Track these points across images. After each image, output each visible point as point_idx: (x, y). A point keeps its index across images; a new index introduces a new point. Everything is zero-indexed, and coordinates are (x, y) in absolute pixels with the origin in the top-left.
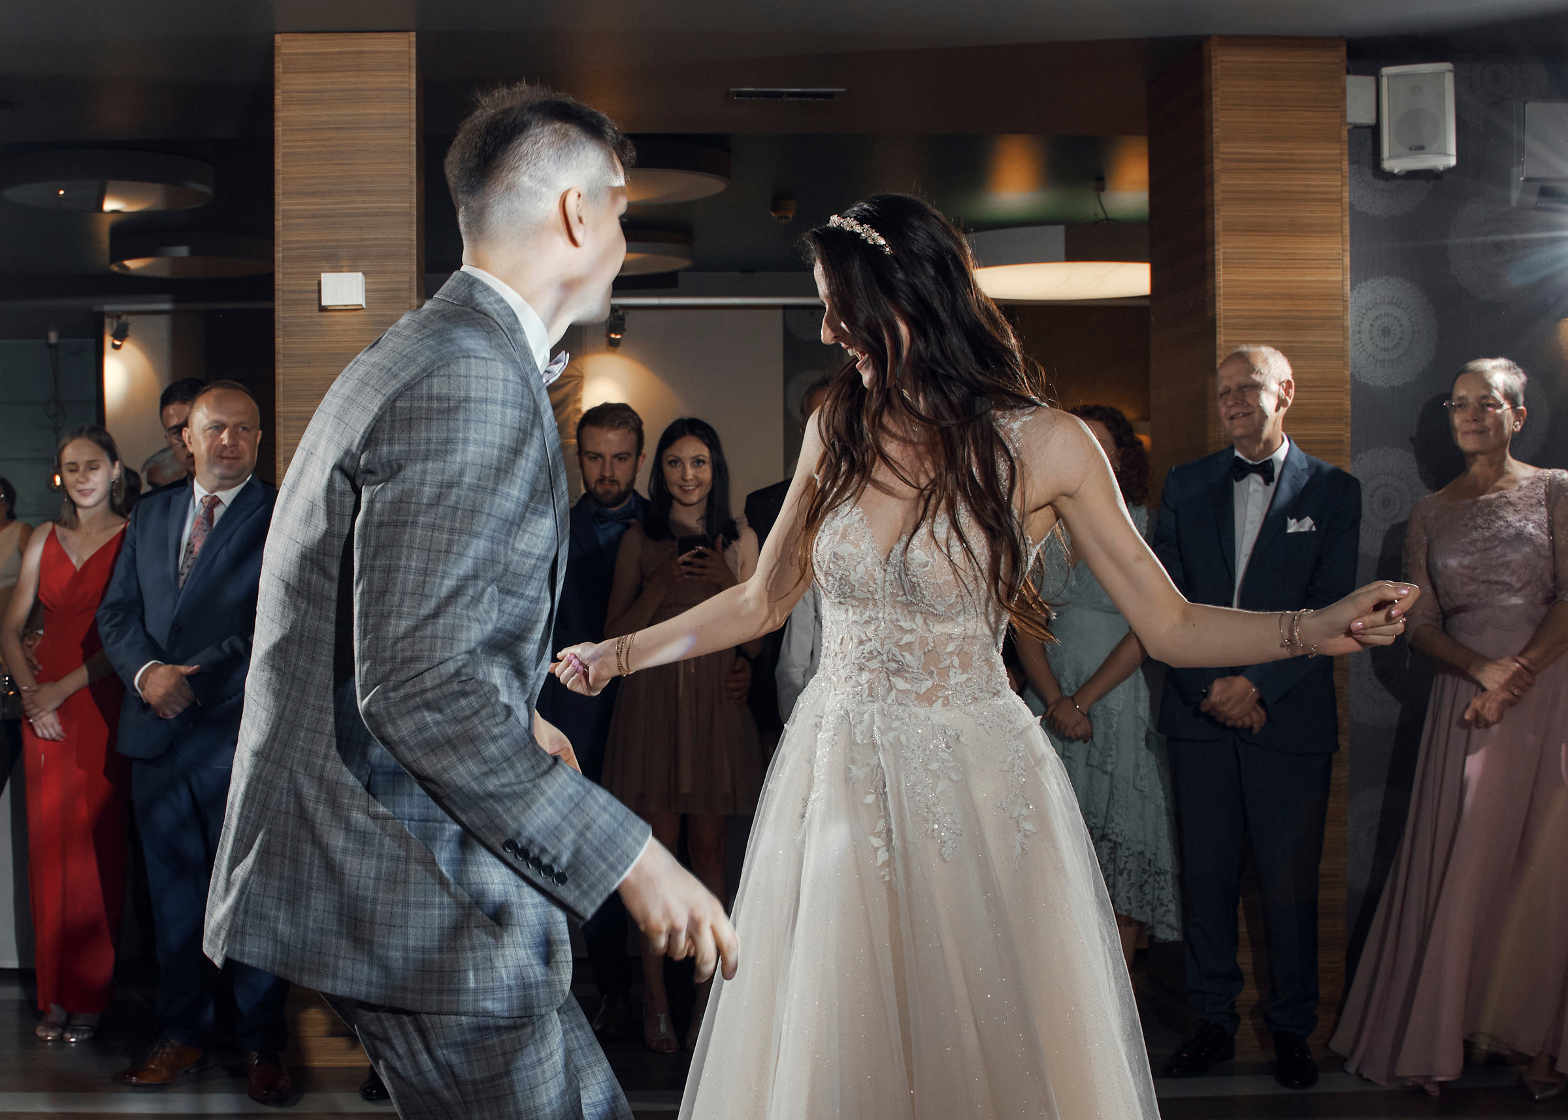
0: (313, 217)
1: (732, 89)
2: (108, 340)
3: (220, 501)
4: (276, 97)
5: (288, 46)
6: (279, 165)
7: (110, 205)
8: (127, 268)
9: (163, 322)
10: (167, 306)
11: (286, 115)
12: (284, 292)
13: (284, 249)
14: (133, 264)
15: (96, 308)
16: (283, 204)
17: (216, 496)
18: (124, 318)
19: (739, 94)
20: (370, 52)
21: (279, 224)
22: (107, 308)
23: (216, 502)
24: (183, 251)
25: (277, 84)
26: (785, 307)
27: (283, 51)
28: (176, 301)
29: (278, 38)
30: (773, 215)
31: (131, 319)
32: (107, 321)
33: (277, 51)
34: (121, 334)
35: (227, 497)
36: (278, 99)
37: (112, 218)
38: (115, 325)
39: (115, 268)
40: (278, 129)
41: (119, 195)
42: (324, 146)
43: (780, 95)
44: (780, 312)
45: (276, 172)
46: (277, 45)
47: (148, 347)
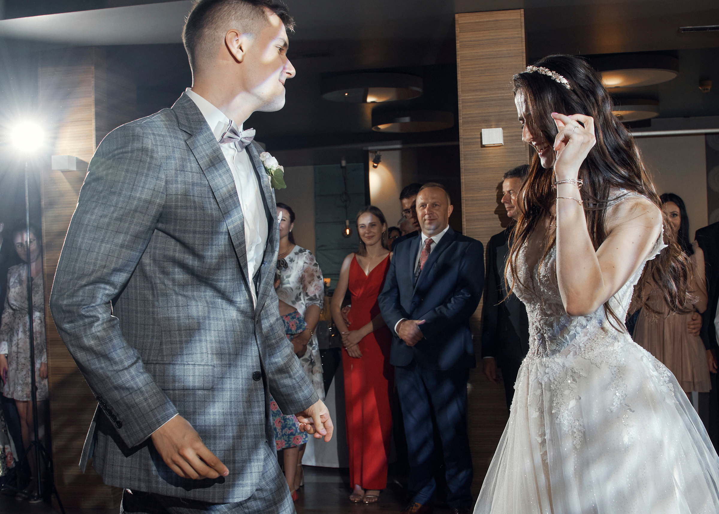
0: (477, 102)
1: (681, 28)
2: (371, 164)
3: (433, 241)
4: (457, 45)
5: (461, 20)
6: (459, 77)
7: (370, 99)
8: (379, 129)
9: (397, 154)
10: (399, 146)
11: (462, 53)
12: (464, 139)
13: (463, 118)
14: (382, 127)
15: (364, 149)
16: (462, 96)
17: (431, 239)
18: (378, 153)
19: (684, 30)
20: (502, 20)
21: (460, 106)
22: (370, 148)
23: (432, 241)
24: (407, 119)
25: (457, 38)
26: (706, 134)
27: (459, 22)
28: (403, 144)
29: (457, 16)
30: (700, 88)
31: (382, 153)
32: (370, 154)
33: (456, 22)
34: (377, 161)
35: (437, 239)
36: (458, 45)
37: (372, 106)
38: (374, 157)
39: (373, 129)
40: (458, 60)
41: (374, 94)
42: (482, 67)
43: (705, 29)
44: (703, 137)
45: (458, 81)
46: (456, 19)
47: (390, 166)
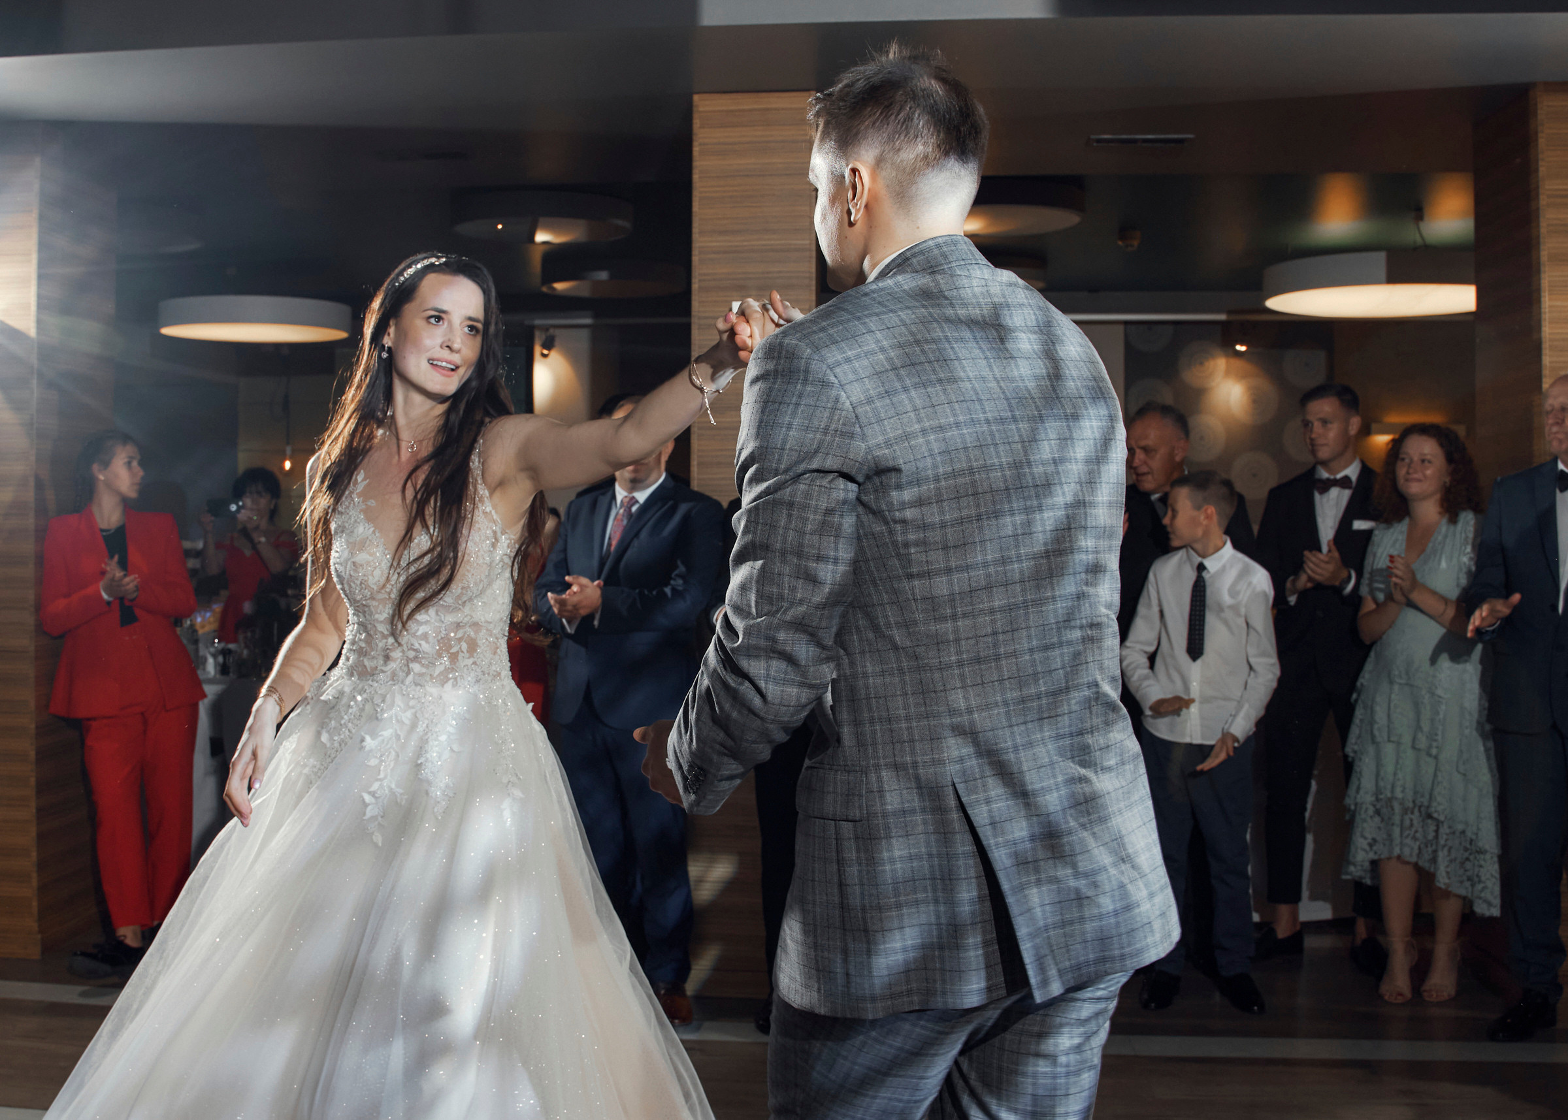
0: (725, 252)
1: (1092, 137)
2: (538, 350)
3: (637, 502)
5: (705, 105)
6: (696, 207)
7: (540, 237)
8: (554, 289)
9: (585, 334)
10: (588, 321)
11: (703, 165)
12: (699, 318)
13: (700, 281)
14: (560, 286)
15: (527, 322)
16: (701, 241)
17: (633, 497)
18: (551, 331)
19: (1098, 141)
20: (776, 109)
21: (695, 259)
22: (537, 322)
23: (634, 501)
24: (603, 275)
25: (694, 138)
26: (1126, 323)
27: (700, 109)
28: (596, 316)
29: (696, 98)
30: (1120, 243)
31: (557, 332)
32: (537, 334)
33: (695, 109)
34: (549, 345)
36: (696, 150)
37: (542, 248)
38: (544, 337)
39: (545, 289)
40: (696, 177)
41: (548, 228)
42: (735, 191)
43: (1135, 141)
44: (1121, 327)
45: (693, 214)
46: (695, 104)
47: (572, 356)
